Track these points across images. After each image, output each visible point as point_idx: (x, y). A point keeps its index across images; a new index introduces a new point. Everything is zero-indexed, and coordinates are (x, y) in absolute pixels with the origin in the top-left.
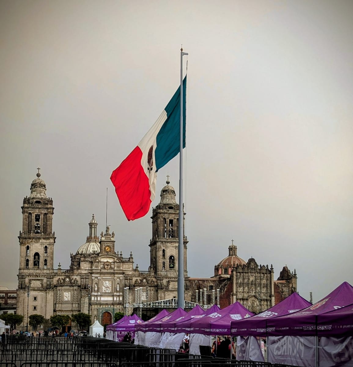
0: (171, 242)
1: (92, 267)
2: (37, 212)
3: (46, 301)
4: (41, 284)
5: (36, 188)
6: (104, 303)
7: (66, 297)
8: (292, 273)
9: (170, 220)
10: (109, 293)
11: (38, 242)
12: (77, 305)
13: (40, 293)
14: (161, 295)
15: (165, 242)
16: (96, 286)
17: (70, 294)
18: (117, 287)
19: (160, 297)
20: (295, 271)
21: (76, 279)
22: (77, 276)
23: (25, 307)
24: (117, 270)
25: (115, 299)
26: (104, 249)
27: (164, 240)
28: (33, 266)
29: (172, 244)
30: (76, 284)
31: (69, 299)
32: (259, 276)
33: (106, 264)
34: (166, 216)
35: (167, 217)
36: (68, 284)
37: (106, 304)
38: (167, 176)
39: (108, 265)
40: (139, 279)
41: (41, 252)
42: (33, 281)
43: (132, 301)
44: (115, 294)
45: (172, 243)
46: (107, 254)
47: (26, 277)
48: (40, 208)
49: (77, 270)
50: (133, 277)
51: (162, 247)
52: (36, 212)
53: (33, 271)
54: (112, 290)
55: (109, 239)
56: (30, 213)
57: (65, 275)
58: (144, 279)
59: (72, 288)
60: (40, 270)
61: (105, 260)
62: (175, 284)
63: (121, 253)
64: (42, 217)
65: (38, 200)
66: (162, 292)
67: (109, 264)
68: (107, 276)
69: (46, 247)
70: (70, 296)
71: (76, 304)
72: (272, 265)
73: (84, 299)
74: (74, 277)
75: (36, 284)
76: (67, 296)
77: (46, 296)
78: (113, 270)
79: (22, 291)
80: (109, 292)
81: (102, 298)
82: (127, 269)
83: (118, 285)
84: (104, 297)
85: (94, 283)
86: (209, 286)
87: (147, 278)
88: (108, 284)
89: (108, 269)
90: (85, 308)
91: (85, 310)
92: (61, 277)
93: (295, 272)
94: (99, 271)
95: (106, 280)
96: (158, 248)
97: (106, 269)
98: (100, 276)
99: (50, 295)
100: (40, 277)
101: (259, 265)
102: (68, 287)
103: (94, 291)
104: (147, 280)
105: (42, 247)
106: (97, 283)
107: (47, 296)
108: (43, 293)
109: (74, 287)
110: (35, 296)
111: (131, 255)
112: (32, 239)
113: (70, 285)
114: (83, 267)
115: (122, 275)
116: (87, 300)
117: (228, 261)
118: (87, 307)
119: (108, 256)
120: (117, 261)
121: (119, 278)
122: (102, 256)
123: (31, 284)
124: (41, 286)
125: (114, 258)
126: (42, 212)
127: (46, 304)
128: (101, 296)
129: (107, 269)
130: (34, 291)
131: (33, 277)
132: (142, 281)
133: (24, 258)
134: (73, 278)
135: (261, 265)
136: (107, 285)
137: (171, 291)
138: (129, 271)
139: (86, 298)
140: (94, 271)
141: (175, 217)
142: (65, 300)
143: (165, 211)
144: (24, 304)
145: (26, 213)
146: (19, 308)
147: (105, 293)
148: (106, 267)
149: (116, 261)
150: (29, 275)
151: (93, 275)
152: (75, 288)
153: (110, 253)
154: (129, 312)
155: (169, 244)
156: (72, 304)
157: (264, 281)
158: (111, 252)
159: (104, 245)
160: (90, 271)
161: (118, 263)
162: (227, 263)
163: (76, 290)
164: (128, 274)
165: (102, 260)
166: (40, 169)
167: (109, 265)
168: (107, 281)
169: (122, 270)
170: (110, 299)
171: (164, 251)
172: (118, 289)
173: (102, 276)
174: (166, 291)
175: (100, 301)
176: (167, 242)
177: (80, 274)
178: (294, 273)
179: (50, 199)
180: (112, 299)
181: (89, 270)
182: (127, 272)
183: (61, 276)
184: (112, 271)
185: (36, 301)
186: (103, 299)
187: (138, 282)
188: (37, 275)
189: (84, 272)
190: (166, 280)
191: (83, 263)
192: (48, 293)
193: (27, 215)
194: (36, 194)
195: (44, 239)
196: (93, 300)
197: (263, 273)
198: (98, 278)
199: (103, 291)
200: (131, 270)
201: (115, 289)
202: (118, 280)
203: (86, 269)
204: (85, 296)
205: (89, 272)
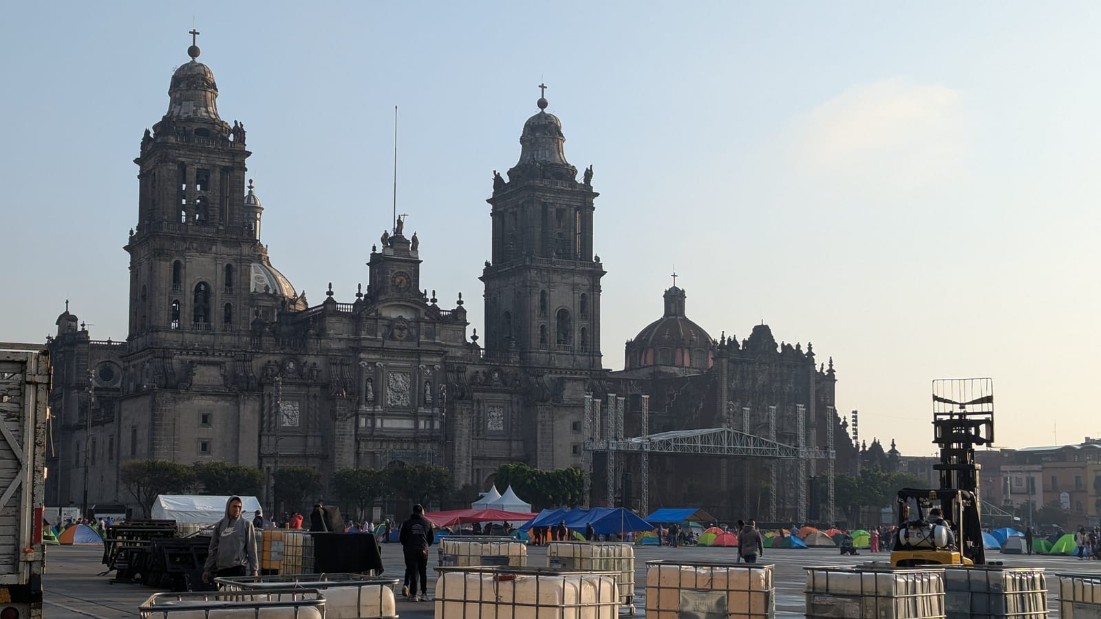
0: (564, 271)
1: (357, 333)
2: (202, 161)
3: (238, 426)
4: (222, 375)
5: (196, 89)
6: (392, 435)
7: (287, 416)
8: (822, 368)
9: (557, 209)
10: (404, 407)
11: (205, 252)
12: (318, 440)
13: (219, 403)
14: (544, 417)
15: (547, 270)
16: (370, 387)
17: (297, 408)
18: (425, 391)
19: (541, 422)
20: (831, 362)
21: (315, 364)
22: (317, 355)
23: (176, 442)
24: (427, 343)
25: (422, 424)
26: (392, 281)
27: (546, 266)
28: (193, 323)
29: (564, 278)
30: (315, 378)
31: (296, 421)
32: (778, 371)
33: (397, 324)
34: (549, 198)
35: (551, 201)
36: (293, 378)
37: (399, 438)
38: (540, 86)
39: (400, 328)
40: (481, 369)
41: (217, 282)
42: (199, 366)
43: (469, 431)
44: (422, 410)
45: (565, 276)
46: (397, 296)
47: (175, 354)
48: (210, 151)
49: (317, 339)
50: (468, 364)
51: (541, 285)
52: (199, 163)
53: (194, 336)
54: (412, 400)
55: (406, 253)
56: (183, 163)
57: (285, 354)
58: (496, 371)
59: (303, 391)
60: (214, 334)
61: (394, 314)
62: (578, 388)
63: (434, 295)
64: (216, 177)
65: (204, 126)
66: (547, 409)
67: (406, 325)
68: (399, 359)
69: (229, 267)
70: (297, 413)
71: (318, 436)
72: (810, 345)
73: (341, 424)
74: (310, 360)
75: (206, 375)
76: (289, 413)
77: (239, 412)
78: (416, 343)
79: (169, 395)
80: (405, 405)
81: (385, 421)
82: (450, 341)
83: (428, 387)
84: (391, 419)
85: (365, 376)
86: (631, 395)
87: (503, 368)
88: (401, 381)
89: (402, 338)
90: (346, 450)
91: (347, 455)
92: (272, 358)
93: (831, 365)
94: (378, 345)
95: (395, 370)
96: (530, 287)
97: (398, 340)
98: (381, 360)
99: (249, 410)
100: (213, 355)
101: (779, 344)
102: (293, 388)
103: (366, 400)
104: (501, 373)
105: (219, 268)
106: (372, 378)
107: (241, 413)
108: (228, 404)
109: (310, 389)
110: (206, 412)
111: (460, 302)
112: (191, 243)
113: (301, 381)
114: (332, 332)
115: (439, 359)
116: (349, 426)
117: (668, 330)
118: (351, 446)
119: (402, 303)
120: (426, 318)
121: (432, 367)
122: (387, 301)
123: (195, 374)
124: (222, 382)
125: (417, 310)
126: (218, 163)
127: (238, 435)
128: (384, 415)
129: (401, 341)
130: (204, 397)
131: (194, 354)
132: (488, 375)
133: (167, 297)
134: (306, 362)
135: (783, 344)
136: (397, 386)
137: (568, 407)
138: (455, 347)
139: (349, 420)
140: (365, 344)
141: (572, 203)
142: (284, 425)
143: (546, 182)
144: (174, 436)
145: (171, 164)
146: (160, 445)
147: (393, 407)
148: (397, 332)
149: (424, 319)
150: (184, 349)
151: (362, 355)
152: (316, 390)
153: (407, 293)
154: (461, 462)
155: (556, 278)
156: (306, 436)
157: (790, 387)
158: (409, 292)
159: (392, 271)
160: (351, 345)
161: (430, 323)
162: (667, 336)
163: (315, 397)
164: (453, 355)
165: (385, 313)
166: (198, 33)
167: (405, 328)
168: (400, 375)
169: (440, 344)
170: (407, 424)
171: (543, 293)
172: (429, 398)
173: (386, 358)
174: (555, 406)
175: (382, 431)
176: (555, 271)
177: (324, 353)
178: (826, 368)
179: (239, 125)
180: (412, 427)
181: (349, 339)
182: (450, 349)
183: (274, 354)
184: (412, 345)
185: (210, 425)
186: (390, 424)
187: (481, 380)
188: (204, 350)
189: (334, 345)
190: (550, 376)
191: (333, 319)
192: (245, 404)
193: (173, 168)
194: (195, 108)
195: (224, 243)
196: (364, 425)
197: (788, 366)
198: (377, 364)
199: (389, 402)
200: (461, 344)
201: (422, 397)
202: (428, 371)
203: (340, 336)
204: (346, 414)
205: (350, 347)
